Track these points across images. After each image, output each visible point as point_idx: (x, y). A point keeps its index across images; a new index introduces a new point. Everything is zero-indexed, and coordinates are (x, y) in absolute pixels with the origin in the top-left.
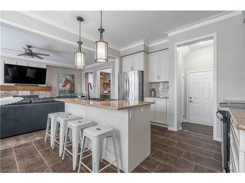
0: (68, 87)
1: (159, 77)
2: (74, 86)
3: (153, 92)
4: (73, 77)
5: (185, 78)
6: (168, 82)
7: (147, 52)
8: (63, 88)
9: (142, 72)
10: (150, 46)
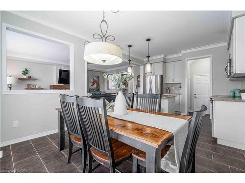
0: (95, 86)
1: (173, 80)
2: (99, 85)
3: (168, 90)
4: (98, 78)
5: (191, 80)
6: (181, 83)
7: (165, 62)
8: (92, 87)
9: (162, 76)
10: (167, 58)
